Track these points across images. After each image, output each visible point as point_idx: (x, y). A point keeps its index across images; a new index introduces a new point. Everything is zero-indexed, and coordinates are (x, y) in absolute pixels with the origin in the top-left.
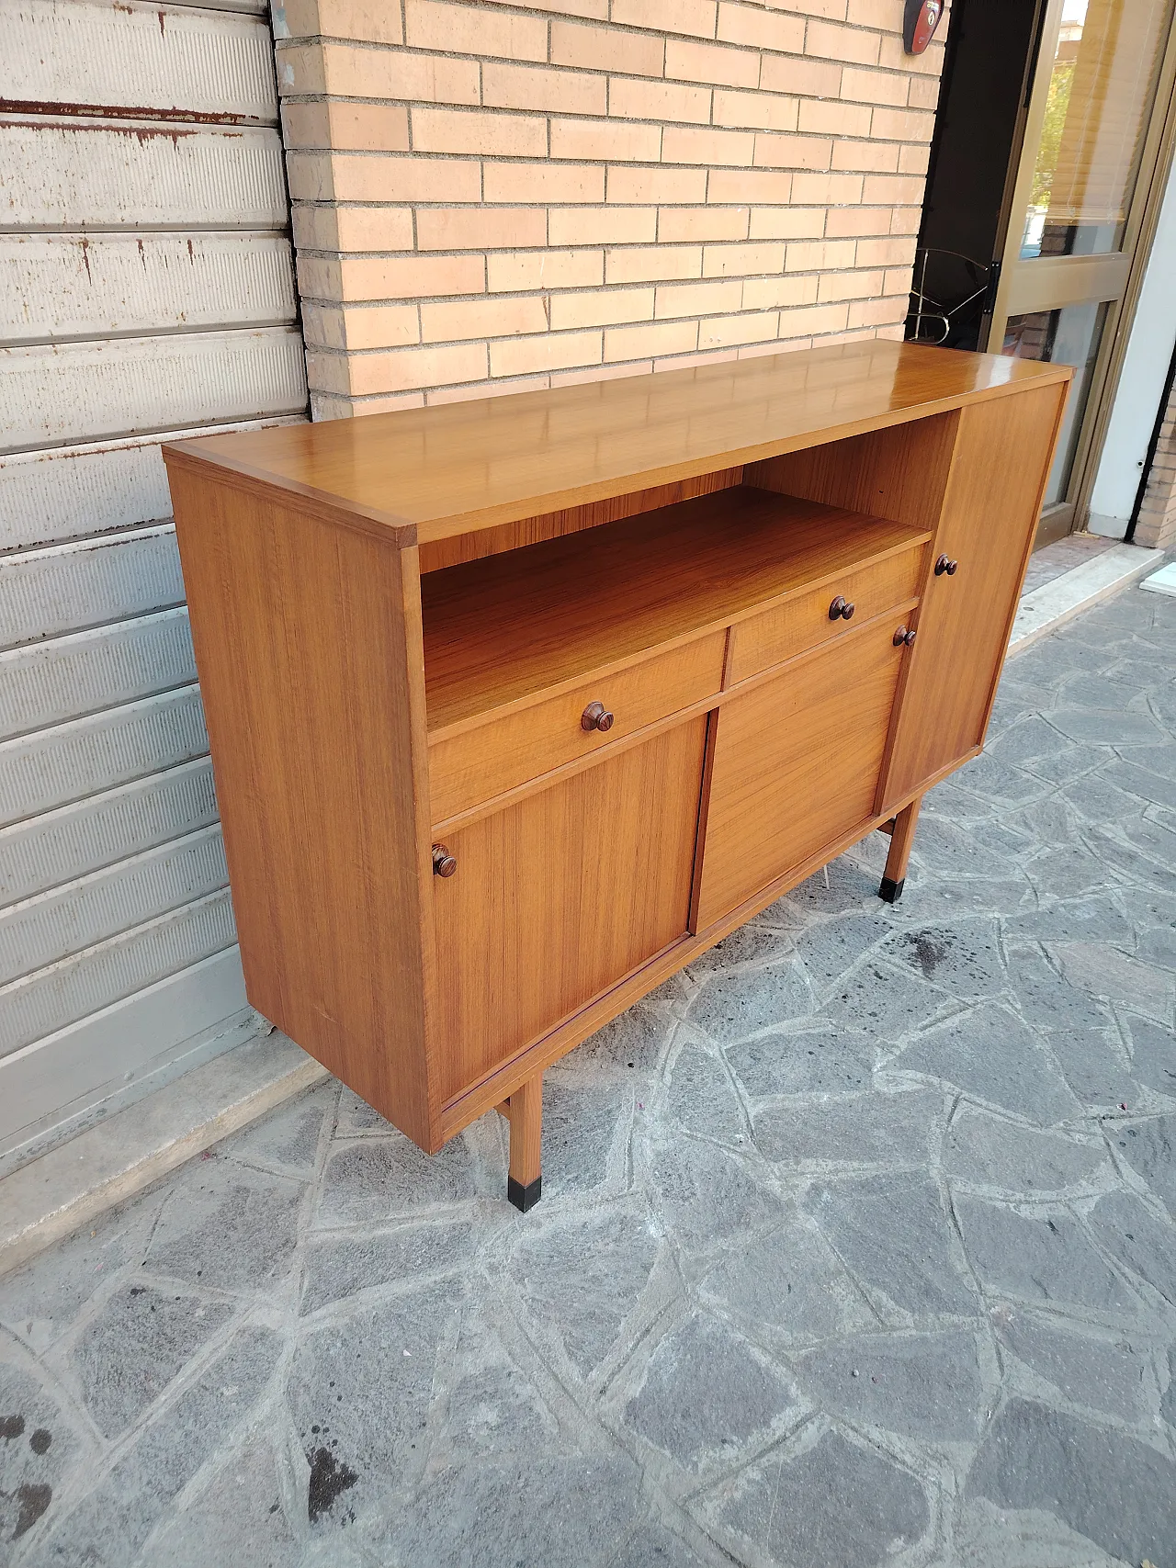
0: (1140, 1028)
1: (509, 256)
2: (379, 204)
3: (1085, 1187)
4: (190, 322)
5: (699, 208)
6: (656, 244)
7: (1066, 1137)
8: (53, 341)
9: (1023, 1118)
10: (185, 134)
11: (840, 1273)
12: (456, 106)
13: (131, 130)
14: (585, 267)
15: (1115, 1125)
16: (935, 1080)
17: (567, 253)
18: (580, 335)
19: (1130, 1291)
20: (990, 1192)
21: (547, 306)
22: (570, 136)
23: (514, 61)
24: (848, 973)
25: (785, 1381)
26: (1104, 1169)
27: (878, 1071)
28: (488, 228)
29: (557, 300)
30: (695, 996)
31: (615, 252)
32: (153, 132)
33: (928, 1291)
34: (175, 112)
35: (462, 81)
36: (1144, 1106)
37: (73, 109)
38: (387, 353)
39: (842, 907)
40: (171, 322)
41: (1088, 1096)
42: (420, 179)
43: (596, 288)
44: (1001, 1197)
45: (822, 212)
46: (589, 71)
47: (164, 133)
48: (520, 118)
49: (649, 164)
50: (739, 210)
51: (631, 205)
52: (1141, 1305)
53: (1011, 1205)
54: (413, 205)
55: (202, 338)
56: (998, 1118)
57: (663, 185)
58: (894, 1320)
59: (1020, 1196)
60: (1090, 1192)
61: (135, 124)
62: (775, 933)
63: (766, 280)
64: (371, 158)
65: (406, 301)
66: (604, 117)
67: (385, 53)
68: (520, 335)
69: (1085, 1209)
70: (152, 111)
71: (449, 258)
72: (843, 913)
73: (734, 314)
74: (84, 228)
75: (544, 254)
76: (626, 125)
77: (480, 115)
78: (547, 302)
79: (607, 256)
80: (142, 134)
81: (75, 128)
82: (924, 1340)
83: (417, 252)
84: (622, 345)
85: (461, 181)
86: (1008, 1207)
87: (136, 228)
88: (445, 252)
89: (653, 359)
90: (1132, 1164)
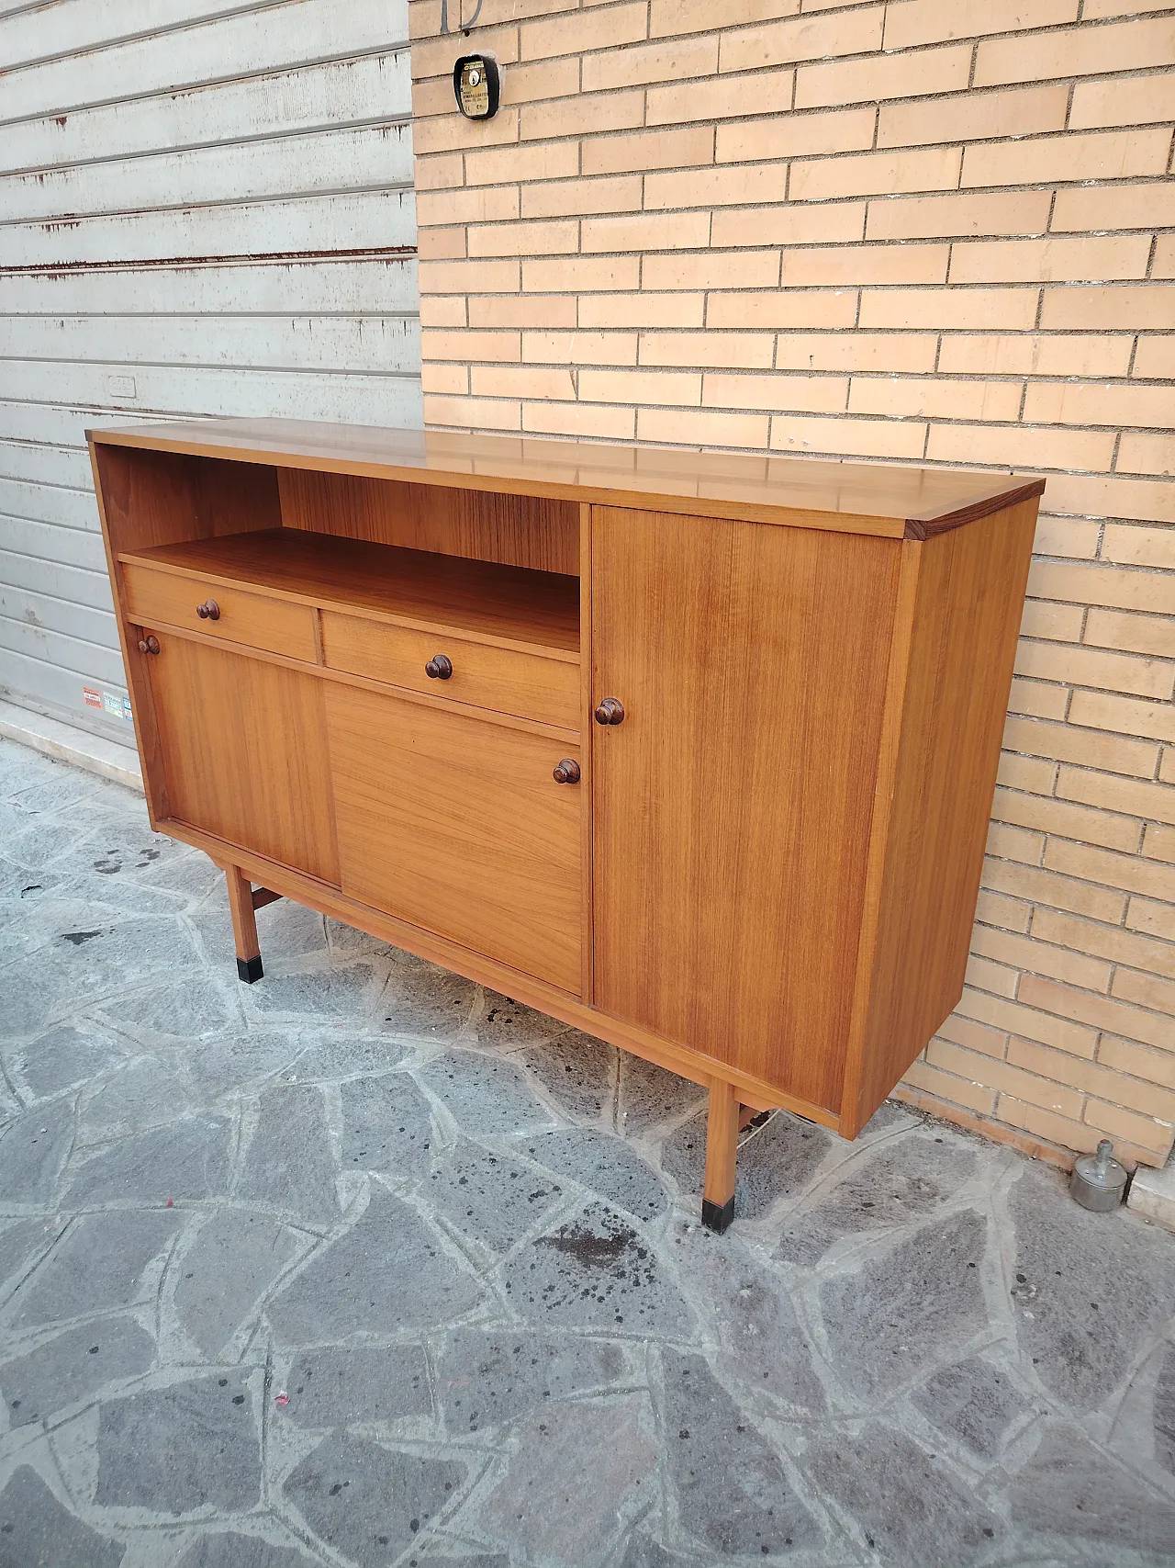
0: (444, 1479)
1: (542, 334)
2: (445, 295)
3: (170, 1323)
4: (402, 370)
5: (769, 293)
6: (704, 329)
7: (245, 1324)
8: (348, 372)
9: (281, 1288)
10: (407, 259)
11: (135, 1129)
12: (503, 222)
13: (384, 260)
14: (619, 349)
15: (253, 1384)
16: (353, 1220)
17: (599, 335)
18: (611, 409)
19: (31, 1329)
20: (188, 1239)
21: (575, 379)
22: (600, 234)
23: (549, 180)
24: (538, 1168)
25: (55, 1095)
26: (191, 1350)
27: (370, 1177)
28: (523, 312)
29: (584, 375)
30: (483, 1053)
31: (649, 336)
32: (392, 260)
33: (95, 1182)
34: (404, 248)
35: (506, 202)
36: (281, 1428)
37: (362, 252)
38: (446, 398)
39: (676, 1173)
40: (392, 369)
41: (307, 1366)
42: (471, 276)
43: (630, 368)
44: (178, 1248)
45: (1033, 293)
46: (623, 174)
47: (398, 260)
48: (553, 224)
49: (695, 250)
50: (838, 293)
51: (672, 291)
52: (15, 1336)
53: (166, 1255)
54: (467, 295)
55: (407, 380)
56: (286, 1267)
57: (711, 270)
58: (78, 1155)
59: (175, 1264)
60: (163, 1330)
61: (386, 256)
62: (607, 1111)
63: (896, 380)
64: (442, 265)
65: (462, 362)
66: (639, 212)
67: (452, 193)
68: (551, 401)
69: (143, 1318)
70: (393, 249)
71: (493, 334)
72: (666, 1174)
73: (836, 417)
74: (362, 313)
75: (574, 334)
76: (664, 216)
77: (518, 226)
78: (575, 375)
79: (640, 339)
80: (388, 261)
81: (361, 261)
82: (55, 1173)
83: (468, 328)
84: (655, 427)
85: (503, 276)
86: (164, 1251)
87: (383, 314)
88: (490, 329)
89: (701, 447)
90: (191, 1385)
